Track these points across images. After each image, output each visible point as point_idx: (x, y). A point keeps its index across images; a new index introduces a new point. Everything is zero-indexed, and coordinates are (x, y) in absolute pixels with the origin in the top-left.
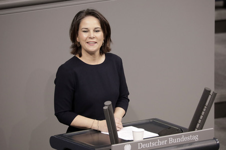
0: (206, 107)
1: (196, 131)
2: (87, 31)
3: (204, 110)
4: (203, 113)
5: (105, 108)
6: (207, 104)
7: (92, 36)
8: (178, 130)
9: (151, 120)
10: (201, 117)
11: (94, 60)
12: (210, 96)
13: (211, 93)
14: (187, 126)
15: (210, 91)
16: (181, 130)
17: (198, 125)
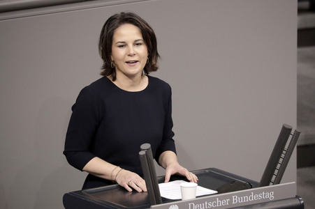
0: (284, 152)
1: (271, 186)
2: (123, 45)
3: (283, 156)
4: (281, 160)
5: (142, 153)
6: (286, 147)
7: (132, 52)
8: (245, 184)
9: (207, 171)
10: (279, 166)
11: (132, 86)
12: (291, 137)
13: (292, 132)
14: (258, 179)
15: (290, 130)
16: (250, 185)
17: (274, 177)
